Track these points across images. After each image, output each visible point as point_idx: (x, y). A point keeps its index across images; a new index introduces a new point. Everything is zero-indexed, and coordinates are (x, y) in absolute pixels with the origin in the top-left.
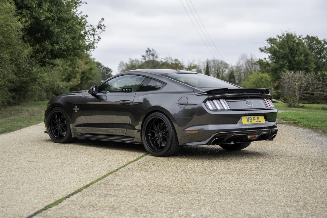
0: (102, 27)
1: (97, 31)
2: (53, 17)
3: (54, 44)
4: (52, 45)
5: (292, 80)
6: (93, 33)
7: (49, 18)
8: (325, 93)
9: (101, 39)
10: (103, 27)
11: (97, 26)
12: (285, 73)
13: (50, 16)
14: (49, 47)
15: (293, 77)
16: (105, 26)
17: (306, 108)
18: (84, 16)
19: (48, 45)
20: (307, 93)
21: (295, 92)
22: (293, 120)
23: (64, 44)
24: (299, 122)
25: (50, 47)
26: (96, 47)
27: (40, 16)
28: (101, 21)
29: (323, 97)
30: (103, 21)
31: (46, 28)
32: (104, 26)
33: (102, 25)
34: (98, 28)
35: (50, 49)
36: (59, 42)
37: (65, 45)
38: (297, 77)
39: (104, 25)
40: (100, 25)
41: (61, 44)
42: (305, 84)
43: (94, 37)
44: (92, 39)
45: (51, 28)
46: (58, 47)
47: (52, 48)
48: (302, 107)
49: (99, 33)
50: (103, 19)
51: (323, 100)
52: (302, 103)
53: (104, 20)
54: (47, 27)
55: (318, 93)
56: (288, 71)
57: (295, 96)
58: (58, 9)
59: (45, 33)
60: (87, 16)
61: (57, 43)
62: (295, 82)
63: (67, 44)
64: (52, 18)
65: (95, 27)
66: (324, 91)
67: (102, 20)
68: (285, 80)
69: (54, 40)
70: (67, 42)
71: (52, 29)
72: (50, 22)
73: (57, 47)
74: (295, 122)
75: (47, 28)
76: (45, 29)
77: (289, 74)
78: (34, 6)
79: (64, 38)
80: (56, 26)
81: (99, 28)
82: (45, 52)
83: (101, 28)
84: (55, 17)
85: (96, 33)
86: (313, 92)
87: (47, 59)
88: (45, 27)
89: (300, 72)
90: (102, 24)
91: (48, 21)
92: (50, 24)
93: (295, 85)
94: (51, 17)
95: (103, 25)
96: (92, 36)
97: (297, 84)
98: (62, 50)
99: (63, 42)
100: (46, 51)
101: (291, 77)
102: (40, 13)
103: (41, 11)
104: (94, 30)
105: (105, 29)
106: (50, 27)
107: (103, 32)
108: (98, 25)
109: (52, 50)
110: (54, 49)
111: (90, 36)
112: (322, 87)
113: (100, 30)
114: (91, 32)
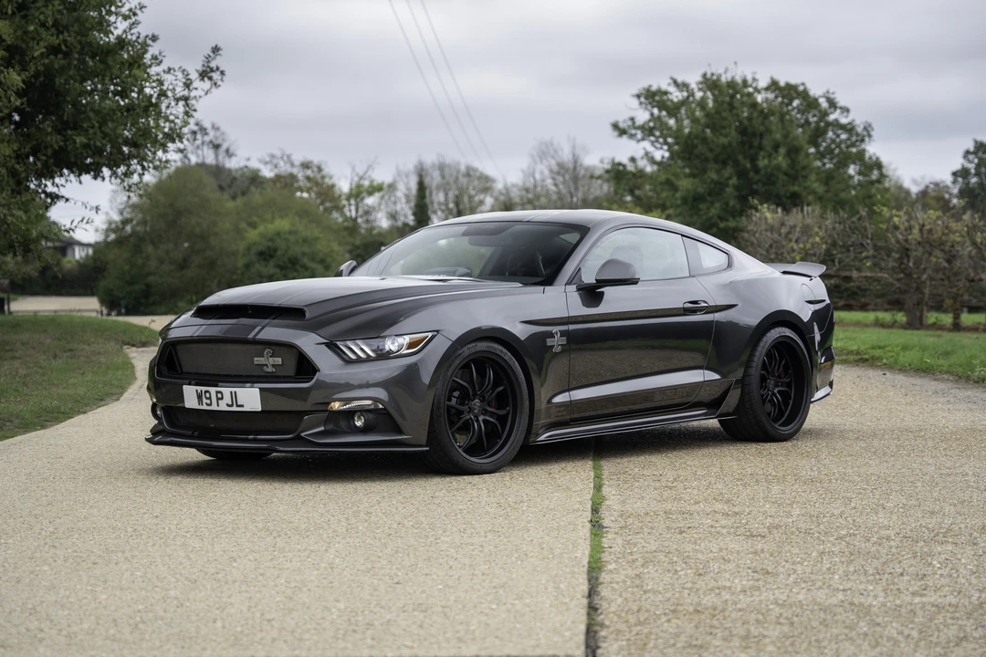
0: (213, 74)
1: (196, 89)
2: (66, 47)
3: (70, 132)
4: (59, 132)
5: (780, 235)
6: (186, 93)
7: (54, 50)
8: (886, 275)
9: (195, 110)
10: (216, 76)
11: (197, 71)
12: (758, 215)
13: (58, 41)
14: (55, 140)
15: (783, 224)
16: (222, 73)
18: (147, 36)
19: (51, 133)
22: (851, 352)
23: (102, 132)
24: (873, 358)
25: (57, 142)
27: (27, 44)
28: (211, 54)
29: (879, 287)
30: (218, 57)
31: (42, 79)
32: (218, 73)
33: (215, 68)
34: (203, 79)
35: (56, 148)
36: (85, 125)
37: (105, 135)
38: (795, 226)
39: (221, 69)
40: (208, 70)
41: (91, 131)
42: (824, 246)
43: (185, 106)
44: (180, 109)
45: (57, 80)
46: (84, 140)
47: (62, 144)
49: (203, 93)
50: (216, 50)
51: (878, 296)
53: (220, 52)
55: (863, 274)
56: (765, 205)
58: (77, 20)
60: (154, 38)
61: (76, 127)
62: (790, 240)
63: (108, 131)
64: (63, 47)
65: (194, 76)
66: (880, 269)
67: (213, 52)
68: (757, 235)
69: (65, 118)
70: (110, 124)
71: (60, 83)
72: (56, 62)
73: (80, 140)
74: (862, 359)
75: (44, 80)
76: (38, 84)
77: (768, 215)
78: (10, 12)
79: (97, 112)
80: (71, 73)
81: (206, 79)
82: (44, 158)
83: (210, 78)
84: (72, 44)
85: (193, 94)
86: (847, 273)
89: (805, 208)
90: (213, 65)
91: (52, 57)
92: (57, 67)
93: (793, 250)
94: (59, 44)
95: (218, 69)
96: (181, 103)
97: (795, 247)
98: (91, 149)
99: (97, 125)
100: (44, 155)
101: (777, 225)
102: (26, 32)
103: (32, 28)
104: (188, 85)
105: (222, 80)
106: (55, 76)
107: (214, 90)
108: (200, 68)
109: (62, 150)
110: (69, 148)
111: (173, 103)
112: (874, 257)
113: (207, 84)
114: (180, 91)
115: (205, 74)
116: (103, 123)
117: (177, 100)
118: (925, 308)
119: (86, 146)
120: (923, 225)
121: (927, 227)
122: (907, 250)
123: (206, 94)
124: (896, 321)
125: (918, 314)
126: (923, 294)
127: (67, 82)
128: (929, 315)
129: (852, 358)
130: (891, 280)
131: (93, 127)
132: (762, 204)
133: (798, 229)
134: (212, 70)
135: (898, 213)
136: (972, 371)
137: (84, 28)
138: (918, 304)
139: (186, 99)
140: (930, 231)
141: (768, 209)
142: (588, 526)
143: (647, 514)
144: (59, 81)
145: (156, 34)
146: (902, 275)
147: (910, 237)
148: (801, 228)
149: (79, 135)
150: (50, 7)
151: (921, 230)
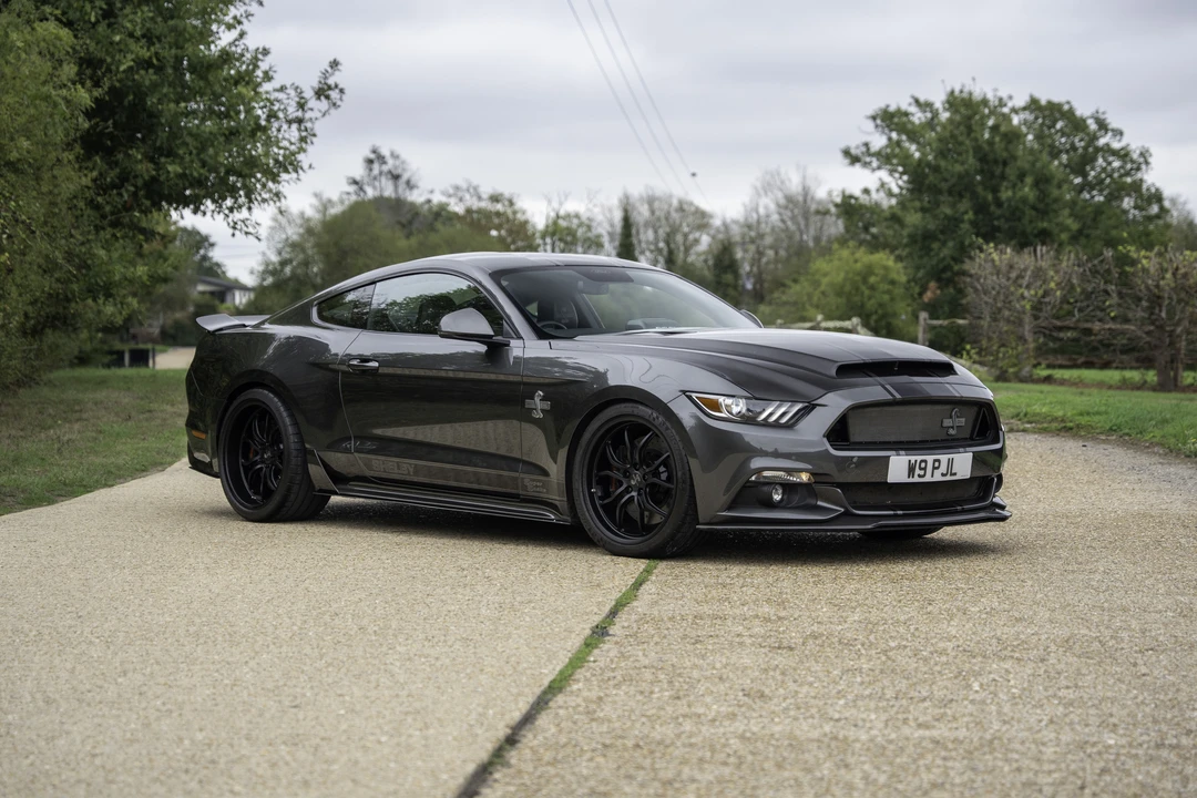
0: (330, 92)
1: (312, 109)
2: (158, 60)
3: (163, 160)
4: (151, 160)
5: (1008, 279)
6: (300, 114)
7: (146, 64)
8: (1133, 328)
9: (314, 135)
10: (334, 94)
12: (982, 256)
13: (148, 54)
14: (145, 169)
15: (1011, 267)
16: (342, 91)
17: (1062, 382)
18: (257, 50)
19: (141, 161)
20: (1068, 328)
21: (1020, 323)
22: (1055, 419)
23: (201, 160)
24: (1079, 426)
25: (147, 170)
26: (310, 166)
27: (113, 57)
28: (329, 69)
29: (1125, 342)
30: (337, 73)
31: (131, 97)
32: (337, 91)
33: (333, 86)
34: (319, 98)
35: (147, 178)
36: (181, 152)
37: (204, 164)
38: (1025, 270)
39: (340, 86)
40: (326, 87)
41: (187, 158)
42: (1058, 293)
43: (299, 130)
44: (293, 133)
45: (148, 99)
46: (180, 170)
47: (154, 173)
48: (1048, 380)
49: (319, 115)
50: (335, 64)
51: (1122, 352)
52: (1049, 366)
53: (339, 67)
54: (135, 95)
55: (1107, 326)
56: (992, 245)
57: (1022, 339)
58: (174, 29)
59: (124, 120)
60: (266, 52)
61: (170, 153)
62: (1021, 286)
63: (207, 158)
64: (155, 61)
65: (309, 94)
66: (1127, 321)
67: (332, 67)
68: (982, 280)
69: (158, 144)
70: (211, 151)
72: (147, 78)
73: (173, 168)
74: (1065, 427)
75: (134, 99)
76: (126, 103)
77: (995, 256)
78: (93, 19)
79: (195, 136)
80: (165, 90)
81: (322, 98)
82: (132, 189)
83: (328, 97)
84: (164, 58)
85: (308, 115)
86: (1088, 325)
87: (137, 214)
88: (127, 95)
89: (1039, 248)
90: (331, 81)
91: (142, 72)
92: (147, 83)
93: (1023, 297)
94: (150, 58)
95: (336, 86)
96: (295, 126)
97: (1026, 293)
98: (189, 180)
99: (194, 152)
100: (133, 185)
101: (1003, 267)
102: (111, 43)
103: (117, 38)
104: (301, 106)
105: (341, 99)
106: (147, 95)
107: (333, 111)
108: (316, 85)
109: (154, 179)
110: (162, 178)
111: (285, 127)
112: (1119, 305)
113: (324, 104)
114: (293, 112)
115: (322, 92)
116: (202, 149)
117: (290, 122)
118: (1180, 366)
119: (183, 176)
120: (1177, 269)
121: (1182, 271)
122: (1159, 297)
123: (324, 115)
124: (1145, 382)
125: (1172, 374)
126: (1179, 350)
127: (160, 101)
128: (1185, 374)
129: (1054, 425)
130: (1139, 333)
131: (191, 153)
132: (987, 243)
133: (1029, 273)
134: (330, 88)
135: (1148, 254)
136: (1184, 444)
137: (181, 39)
138: (1172, 362)
139: (300, 121)
140: (1185, 276)
141: (996, 248)
142: (588, 632)
143: (672, 619)
144: (151, 101)
145: (267, 47)
146: (1152, 328)
147: (1162, 283)
148: (1033, 272)
149: (173, 162)
150: (139, 14)
151: (1174, 274)
